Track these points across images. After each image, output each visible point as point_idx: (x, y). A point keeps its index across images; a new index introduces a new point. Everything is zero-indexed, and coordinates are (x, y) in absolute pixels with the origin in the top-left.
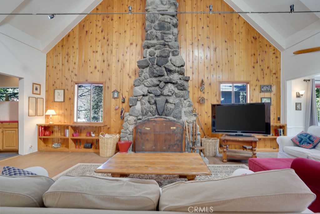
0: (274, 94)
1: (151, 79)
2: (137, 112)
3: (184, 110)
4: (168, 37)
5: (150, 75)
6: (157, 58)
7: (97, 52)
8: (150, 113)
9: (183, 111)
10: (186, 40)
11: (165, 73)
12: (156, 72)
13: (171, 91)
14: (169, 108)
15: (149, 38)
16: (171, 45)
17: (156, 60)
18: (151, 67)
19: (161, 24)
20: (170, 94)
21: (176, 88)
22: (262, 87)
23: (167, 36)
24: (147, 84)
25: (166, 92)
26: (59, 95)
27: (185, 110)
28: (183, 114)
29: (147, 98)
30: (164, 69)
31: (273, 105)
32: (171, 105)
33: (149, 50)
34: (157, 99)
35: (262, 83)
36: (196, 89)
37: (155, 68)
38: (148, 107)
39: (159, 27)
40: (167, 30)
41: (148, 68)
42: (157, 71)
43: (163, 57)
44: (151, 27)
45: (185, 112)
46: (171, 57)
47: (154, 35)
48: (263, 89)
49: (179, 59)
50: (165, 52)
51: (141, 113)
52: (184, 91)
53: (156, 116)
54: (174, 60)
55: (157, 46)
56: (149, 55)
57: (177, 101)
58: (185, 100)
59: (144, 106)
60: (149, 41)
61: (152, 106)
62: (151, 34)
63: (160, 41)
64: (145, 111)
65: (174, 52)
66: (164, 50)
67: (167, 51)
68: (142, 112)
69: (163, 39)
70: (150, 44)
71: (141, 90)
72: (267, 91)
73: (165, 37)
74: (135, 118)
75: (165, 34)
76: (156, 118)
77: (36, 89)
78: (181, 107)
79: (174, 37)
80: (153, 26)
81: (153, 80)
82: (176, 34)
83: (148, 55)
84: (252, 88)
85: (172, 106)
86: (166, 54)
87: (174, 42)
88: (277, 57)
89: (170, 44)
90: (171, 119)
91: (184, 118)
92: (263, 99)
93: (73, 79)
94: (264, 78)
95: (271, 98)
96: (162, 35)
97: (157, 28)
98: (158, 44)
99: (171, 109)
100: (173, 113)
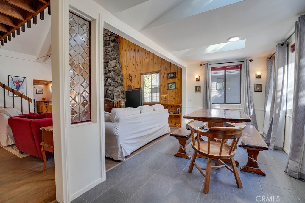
0: (178, 80)
3: (115, 94)
4: (108, 50)
10: (123, 48)
11: (108, 72)
13: (110, 83)
20: (109, 85)
21: (112, 81)
22: (168, 74)
28: (115, 96)
30: (107, 70)
31: (177, 88)
32: (109, 91)
35: (169, 71)
36: (128, 80)
40: (108, 46)
43: (106, 62)
46: (110, 62)
48: (169, 76)
57: (112, 88)
58: (116, 88)
65: (111, 59)
72: (171, 78)
75: (107, 48)
78: (114, 92)
84: (161, 75)
86: (107, 61)
89: (109, 54)
91: (115, 99)
92: (169, 84)
94: (170, 67)
95: (175, 83)
99: (109, 94)
100: (110, 96)
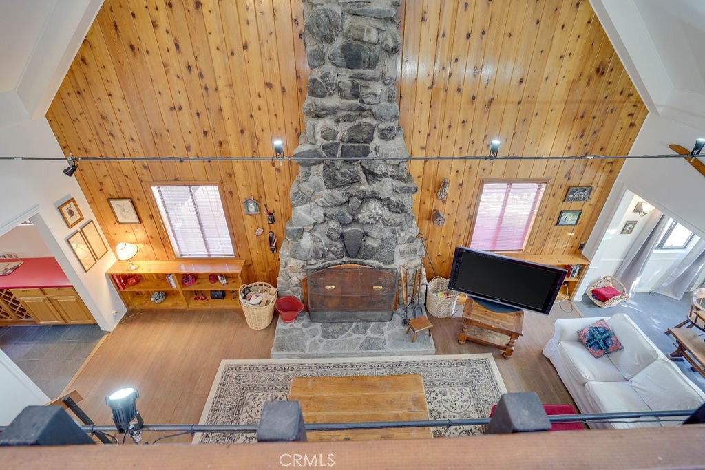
0: (591, 205)
1: (330, 191)
2: (305, 254)
3: (399, 247)
4: (369, 91)
5: (328, 184)
6: (341, 144)
7: (180, 109)
8: (331, 255)
9: (397, 251)
11: (363, 176)
12: (342, 178)
13: (375, 216)
14: (370, 247)
15: (320, 92)
16: (377, 112)
17: (340, 148)
18: (329, 164)
19: (351, 50)
20: (372, 221)
21: (386, 208)
22: (571, 191)
23: (367, 87)
24: (322, 202)
25: (363, 216)
26: (124, 210)
27: (401, 249)
28: (397, 255)
29: (323, 228)
30: (360, 170)
31: (580, 224)
32: (373, 241)
33: (320, 123)
34: (346, 230)
36: (428, 194)
37: (337, 170)
38: (326, 245)
39: (345, 57)
40: (368, 68)
41: (322, 165)
42: (344, 174)
44: (323, 60)
45: (401, 253)
46: (377, 141)
47: (331, 85)
48: (571, 196)
49: (396, 148)
50: (361, 132)
51: (313, 254)
52: (403, 214)
53: (345, 259)
54: (384, 151)
55: (340, 114)
56: (322, 137)
57: (387, 233)
58: (403, 230)
59: (319, 245)
60: (319, 99)
61: (335, 243)
62: (325, 81)
63: (348, 101)
64: (321, 253)
65: (386, 132)
66: (360, 125)
67: (367, 129)
68: (316, 252)
69: (356, 95)
70: (323, 110)
71: (310, 212)
72: (578, 200)
73: (362, 89)
74: (302, 263)
75: (363, 79)
76: (345, 263)
77: (71, 213)
78: (394, 244)
79: (385, 88)
80: (329, 53)
81: (334, 195)
82: (391, 79)
83: (318, 136)
84: (550, 192)
85: (376, 244)
86: (365, 136)
87: (386, 103)
88: (632, 125)
89: (375, 108)
90: (373, 264)
91: (399, 263)
92: (563, 213)
93: (142, 176)
94: (582, 172)
95: (580, 212)
96: (353, 83)
97: (339, 61)
98: (344, 110)
99: (373, 248)
100: (376, 255)
